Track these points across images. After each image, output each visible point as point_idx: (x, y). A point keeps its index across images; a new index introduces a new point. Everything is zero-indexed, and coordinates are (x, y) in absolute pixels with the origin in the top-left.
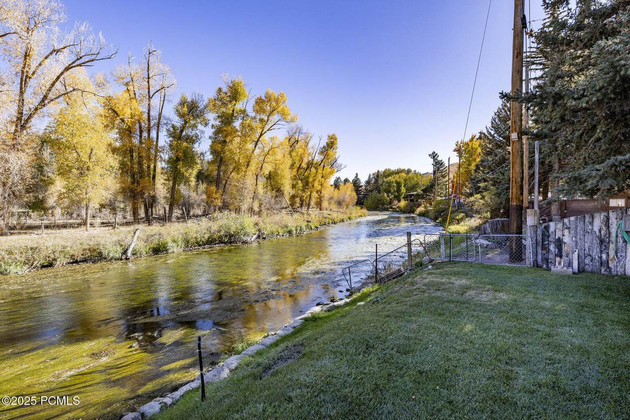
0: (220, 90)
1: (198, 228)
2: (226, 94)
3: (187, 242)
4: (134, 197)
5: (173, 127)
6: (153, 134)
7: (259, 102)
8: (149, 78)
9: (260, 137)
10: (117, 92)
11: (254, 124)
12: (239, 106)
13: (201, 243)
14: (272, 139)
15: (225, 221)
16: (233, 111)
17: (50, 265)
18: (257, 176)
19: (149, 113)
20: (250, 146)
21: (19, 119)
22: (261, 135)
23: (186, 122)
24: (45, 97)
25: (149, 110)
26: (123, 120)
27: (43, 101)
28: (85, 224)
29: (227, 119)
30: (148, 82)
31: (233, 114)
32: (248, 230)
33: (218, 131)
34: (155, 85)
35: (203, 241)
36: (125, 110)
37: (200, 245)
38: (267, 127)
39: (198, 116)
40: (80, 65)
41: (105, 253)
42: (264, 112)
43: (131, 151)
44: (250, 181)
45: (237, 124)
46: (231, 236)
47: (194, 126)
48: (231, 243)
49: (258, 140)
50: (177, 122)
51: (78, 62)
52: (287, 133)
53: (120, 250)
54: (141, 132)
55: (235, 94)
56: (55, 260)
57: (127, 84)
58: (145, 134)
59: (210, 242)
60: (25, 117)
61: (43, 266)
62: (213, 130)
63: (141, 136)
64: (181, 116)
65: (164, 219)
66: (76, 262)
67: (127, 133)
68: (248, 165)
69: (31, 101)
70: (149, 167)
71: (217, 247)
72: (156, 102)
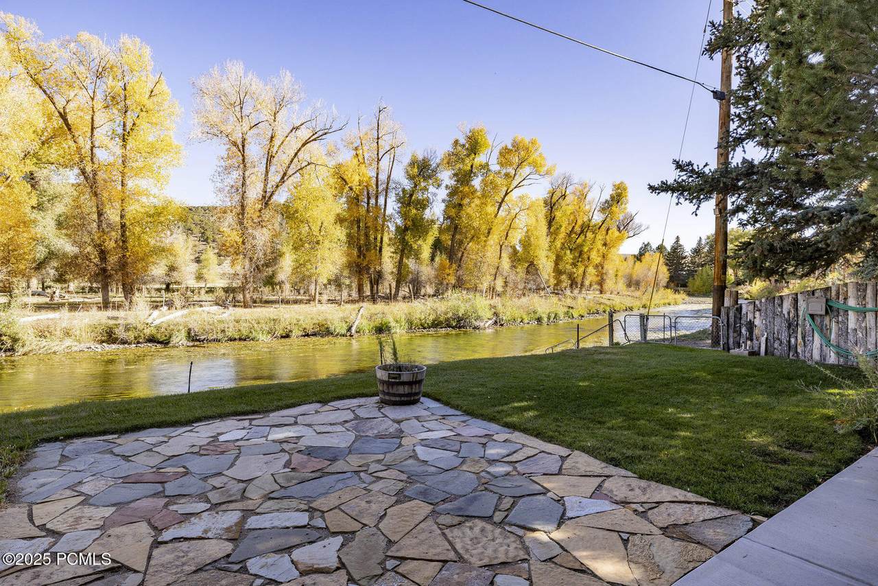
0: (456, 142)
1: (423, 309)
2: (464, 146)
3: (410, 323)
4: (360, 272)
5: (404, 190)
6: (381, 201)
7: (505, 153)
8: (378, 138)
9: (505, 196)
10: (346, 157)
11: (499, 181)
12: (480, 159)
13: (426, 325)
14: (521, 198)
15: (455, 302)
16: (472, 166)
17: (287, 336)
18: (501, 246)
19: (377, 178)
20: (491, 209)
21: (264, 197)
22: (507, 194)
23: (416, 186)
24: (285, 174)
25: (378, 174)
26: (351, 189)
27: (283, 178)
28: (314, 300)
29: (464, 178)
30: (377, 143)
31: (471, 171)
32: (481, 313)
33: (453, 192)
34: (385, 144)
35: (428, 324)
36: (354, 176)
37: (424, 328)
38: (515, 183)
39: (430, 177)
40: (315, 140)
41: (332, 328)
42: (511, 164)
43: (358, 221)
44: (491, 252)
45: (477, 182)
46: (459, 320)
47: (426, 189)
48: (460, 327)
49: (503, 200)
50: (407, 185)
51: (314, 137)
52: (550, 186)
53: (345, 327)
54: (369, 198)
55: (474, 146)
56: (291, 331)
57: (356, 149)
58: (373, 201)
59: (436, 324)
60: (268, 195)
61: (282, 337)
62: (448, 191)
63: (368, 204)
64: (411, 178)
65: (389, 298)
66: (307, 335)
67: (354, 201)
68: (489, 233)
69: (274, 178)
70: (376, 239)
71: (443, 331)
72: (385, 163)
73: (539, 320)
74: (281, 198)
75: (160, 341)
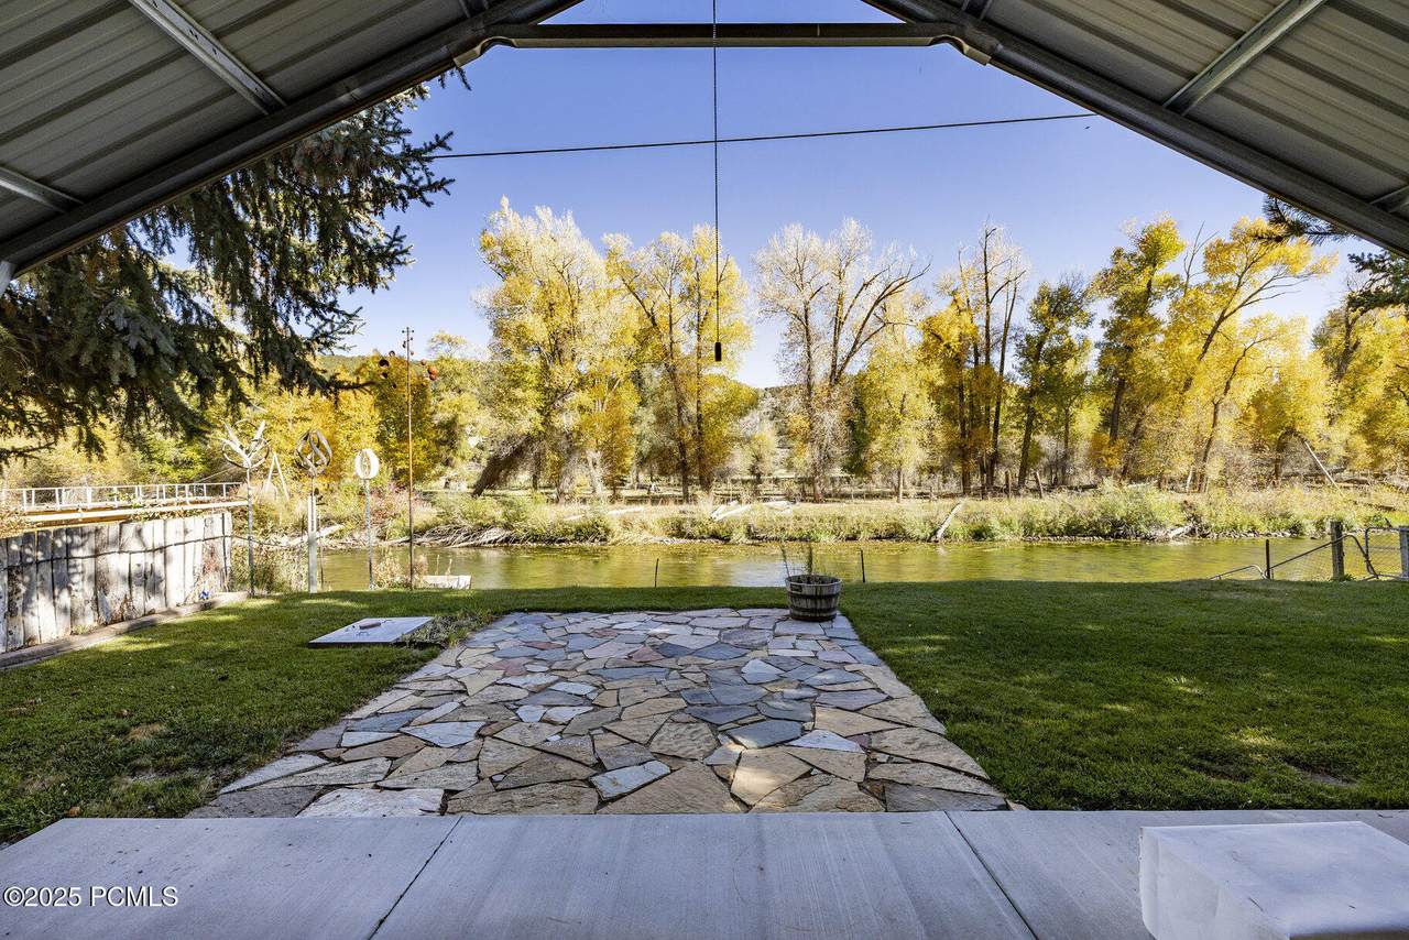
0: (1118, 254)
1: (1053, 507)
2: (1133, 255)
3: (1029, 528)
4: (964, 456)
5: (1028, 338)
6: (995, 357)
7: (1217, 252)
8: (986, 273)
9: (1219, 323)
10: (940, 306)
11: (1208, 299)
12: (1164, 271)
13: (1056, 531)
14: (1256, 322)
15: (1115, 497)
16: (1149, 285)
17: (854, 538)
18: (1216, 406)
19: (987, 327)
20: (1188, 348)
21: (833, 372)
22: (1222, 318)
23: (1047, 330)
24: (856, 342)
25: (988, 322)
26: (948, 346)
27: (854, 347)
28: (897, 494)
29: (1135, 306)
30: (986, 279)
31: (1149, 290)
32: (1163, 517)
33: (1115, 330)
34: (996, 280)
35: (1059, 529)
36: (952, 330)
37: (1054, 535)
38: (1237, 302)
39: (1070, 313)
40: (890, 294)
41: (908, 529)
42: (1229, 268)
43: (961, 389)
45: (1161, 309)
46: (1116, 525)
47: (1064, 331)
48: (1118, 536)
49: (1215, 330)
50: (1033, 330)
51: (890, 289)
53: (929, 531)
54: (977, 355)
55: (1152, 251)
56: (859, 532)
57: (954, 293)
58: (982, 359)
59: (1073, 530)
60: (839, 368)
61: (848, 539)
62: (1106, 329)
63: (976, 363)
64: (1039, 318)
65: (1007, 491)
66: (880, 538)
67: (954, 363)
68: (1187, 386)
69: (845, 346)
70: (988, 409)
71: (1083, 541)
72: (999, 306)
73: (1296, 530)
74: (854, 368)
75: (721, 537)
